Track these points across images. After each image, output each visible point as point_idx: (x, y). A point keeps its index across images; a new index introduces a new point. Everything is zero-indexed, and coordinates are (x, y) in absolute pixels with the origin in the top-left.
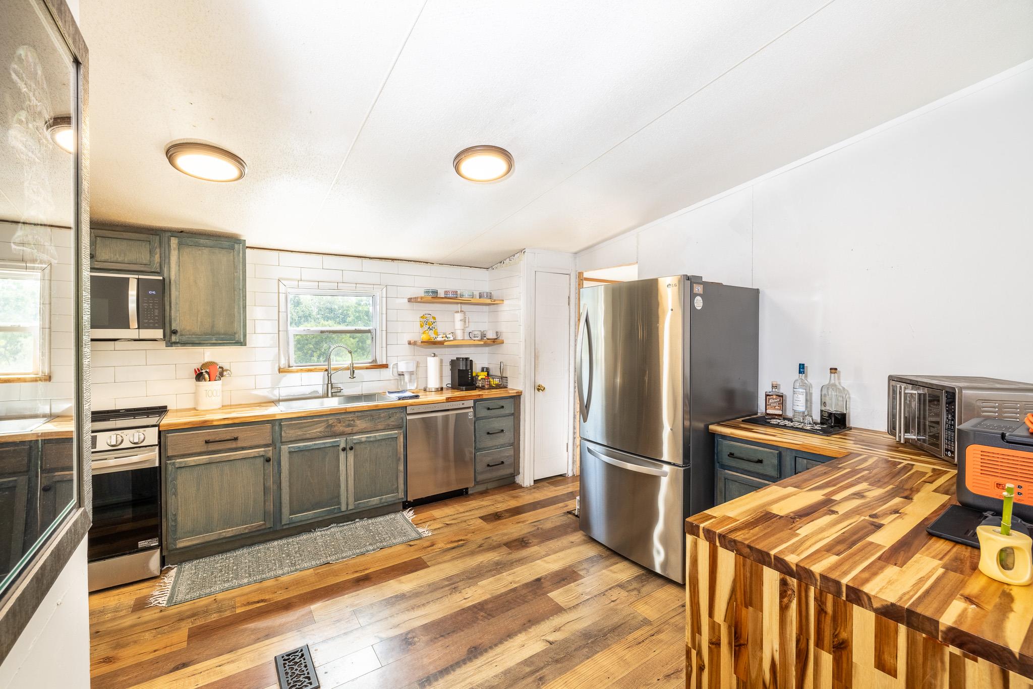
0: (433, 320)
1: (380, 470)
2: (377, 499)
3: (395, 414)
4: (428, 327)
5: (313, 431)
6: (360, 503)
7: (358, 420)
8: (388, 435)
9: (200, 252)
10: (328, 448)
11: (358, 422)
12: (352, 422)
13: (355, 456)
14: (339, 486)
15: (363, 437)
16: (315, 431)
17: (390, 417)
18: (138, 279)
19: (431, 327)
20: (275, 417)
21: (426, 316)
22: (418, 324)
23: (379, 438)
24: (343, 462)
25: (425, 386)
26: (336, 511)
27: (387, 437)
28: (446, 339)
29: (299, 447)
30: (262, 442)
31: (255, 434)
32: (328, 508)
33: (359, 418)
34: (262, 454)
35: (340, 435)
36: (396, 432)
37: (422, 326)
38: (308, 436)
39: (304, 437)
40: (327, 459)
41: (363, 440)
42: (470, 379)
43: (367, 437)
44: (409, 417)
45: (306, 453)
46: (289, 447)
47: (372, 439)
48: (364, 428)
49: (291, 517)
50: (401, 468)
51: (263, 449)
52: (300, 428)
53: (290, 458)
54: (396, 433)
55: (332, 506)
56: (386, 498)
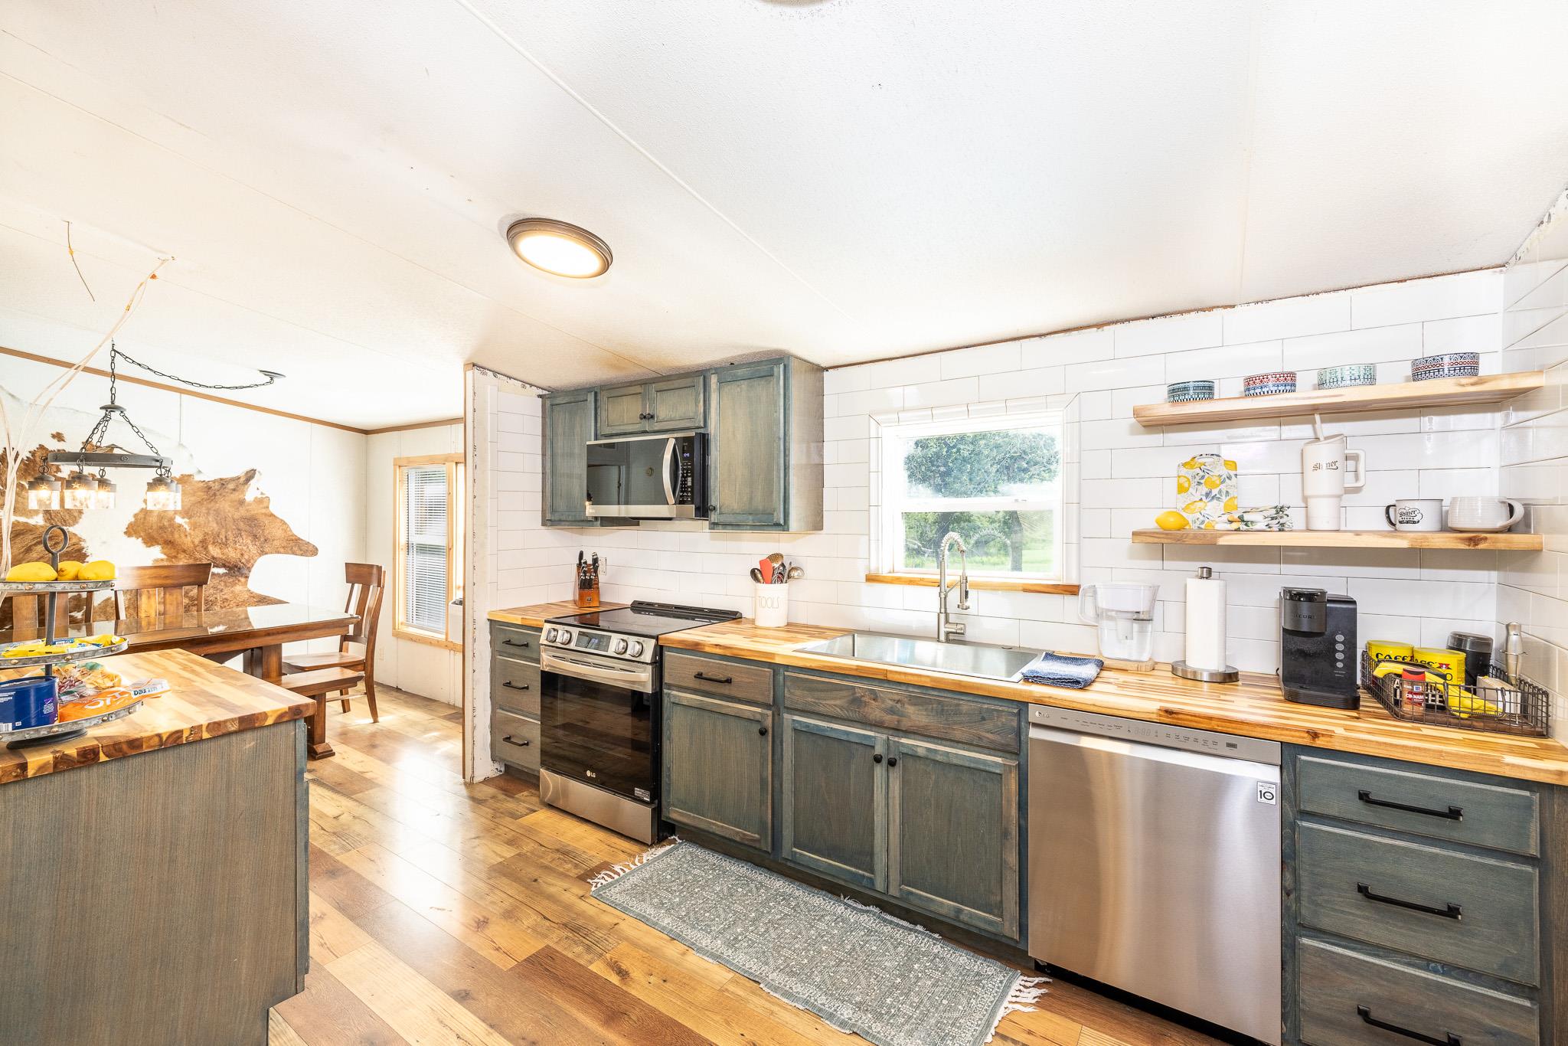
0: (1224, 472)
1: (959, 840)
2: (948, 905)
3: (995, 714)
4: (1205, 490)
5: (828, 702)
6: (911, 893)
7: (909, 704)
8: (977, 761)
9: (739, 389)
10: (855, 746)
11: (910, 710)
12: (899, 705)
13: (905, 783)
14: (872, 834)
15: (921, 745)
16: (832, 702)
17: (983, 719)
18: (676, 439)
19: (1215, 492)
20: (773, 659)
21: (1202, 460)
22: (1172, 485)
23: (955, 761)
24: (880, 786)
25: (1180, 658)
26: (865, 882)
27: (972, 765)
28: (1243, 527)
29: (807, 725)
30: (760, 698)
31: (751, 680)
32: (853, 869)
33: (915, 701)
34: (758, 717)
35: (875, 725)
36: (999, 760)
37: (1182, 489)
38: (822, 709)
39: (816, 709)
40: (853, 767)
41: (921, 752)
42: (1340, 665)
43: (928, 750)
44: (1034, 733)
45: (820, 742)
46: (794, 720)
47: (939, 758)
48: (923, 727)
49: (794, 849)
50: (1012, 859)
51: (759, 710)
52: (810, 690)
53: (796, 742)
54: (996, 763)
55: (860, 868)
56: (971, 915)
